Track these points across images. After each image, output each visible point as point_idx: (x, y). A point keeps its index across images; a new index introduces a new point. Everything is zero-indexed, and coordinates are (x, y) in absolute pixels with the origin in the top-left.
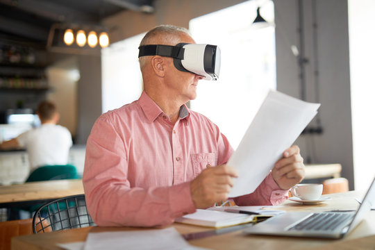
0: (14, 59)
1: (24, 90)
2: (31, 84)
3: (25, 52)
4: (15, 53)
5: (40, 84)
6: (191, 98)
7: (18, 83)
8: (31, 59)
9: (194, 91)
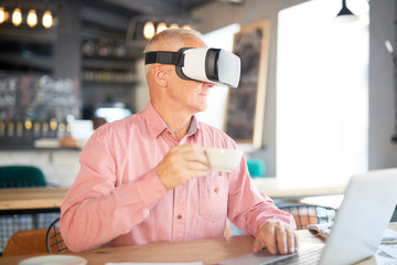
0: (105, 51)
1: (113, 84)
2: (120, 78)
3: (114, 45)
4: (105, 46)
5: (129, 78)
6: (198, 110)
7: (107, 77)
8: (120, 52)
9: (202, 102)
